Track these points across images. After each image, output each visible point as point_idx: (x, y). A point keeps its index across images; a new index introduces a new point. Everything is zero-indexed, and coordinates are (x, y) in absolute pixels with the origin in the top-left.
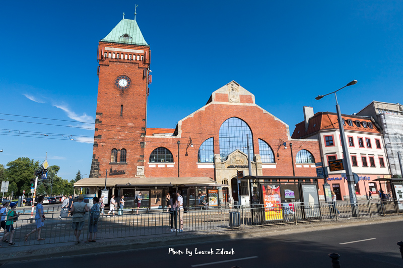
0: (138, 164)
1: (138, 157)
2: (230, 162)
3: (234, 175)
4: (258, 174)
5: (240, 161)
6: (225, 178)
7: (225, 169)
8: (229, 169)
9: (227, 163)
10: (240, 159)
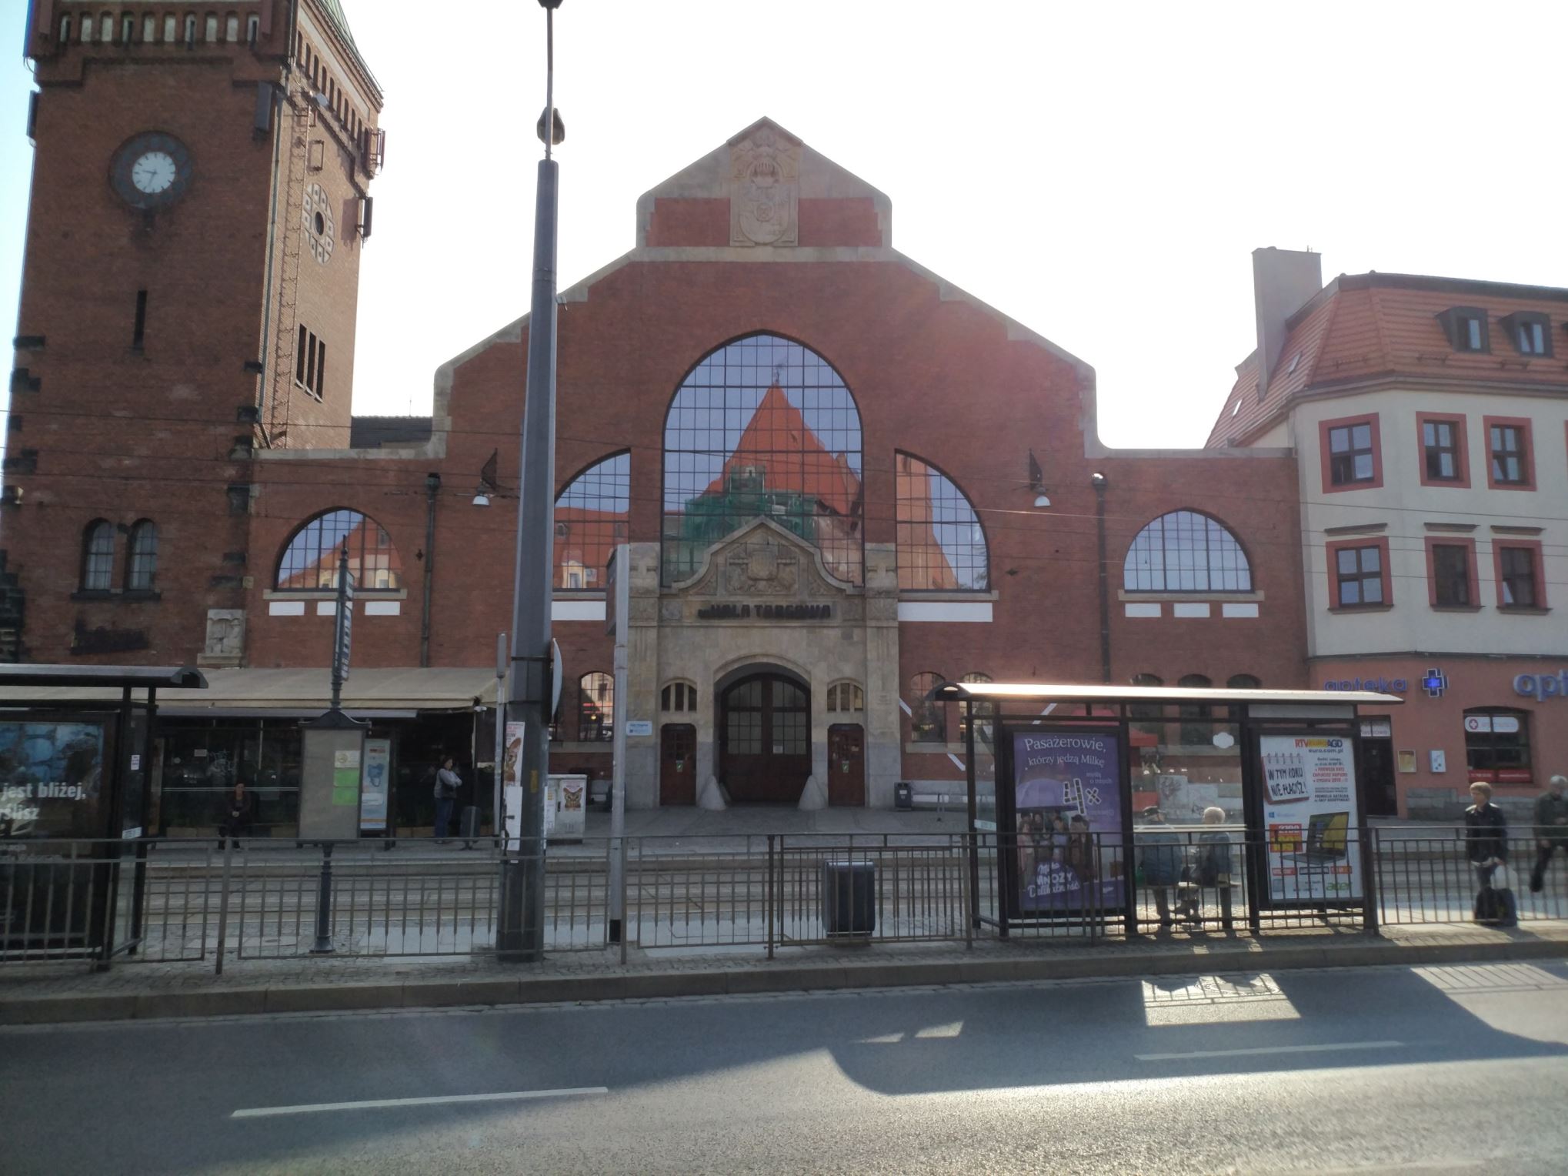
0: (211, 599)
1: (216, 560)
2: (714, 584)
3: (731, 657)
4: (871, 655)
5: (775, 584)
6: (680, 676)
7: (682, 627)
8: (705, 623)
9: (697, 594)
10: (775, 570)
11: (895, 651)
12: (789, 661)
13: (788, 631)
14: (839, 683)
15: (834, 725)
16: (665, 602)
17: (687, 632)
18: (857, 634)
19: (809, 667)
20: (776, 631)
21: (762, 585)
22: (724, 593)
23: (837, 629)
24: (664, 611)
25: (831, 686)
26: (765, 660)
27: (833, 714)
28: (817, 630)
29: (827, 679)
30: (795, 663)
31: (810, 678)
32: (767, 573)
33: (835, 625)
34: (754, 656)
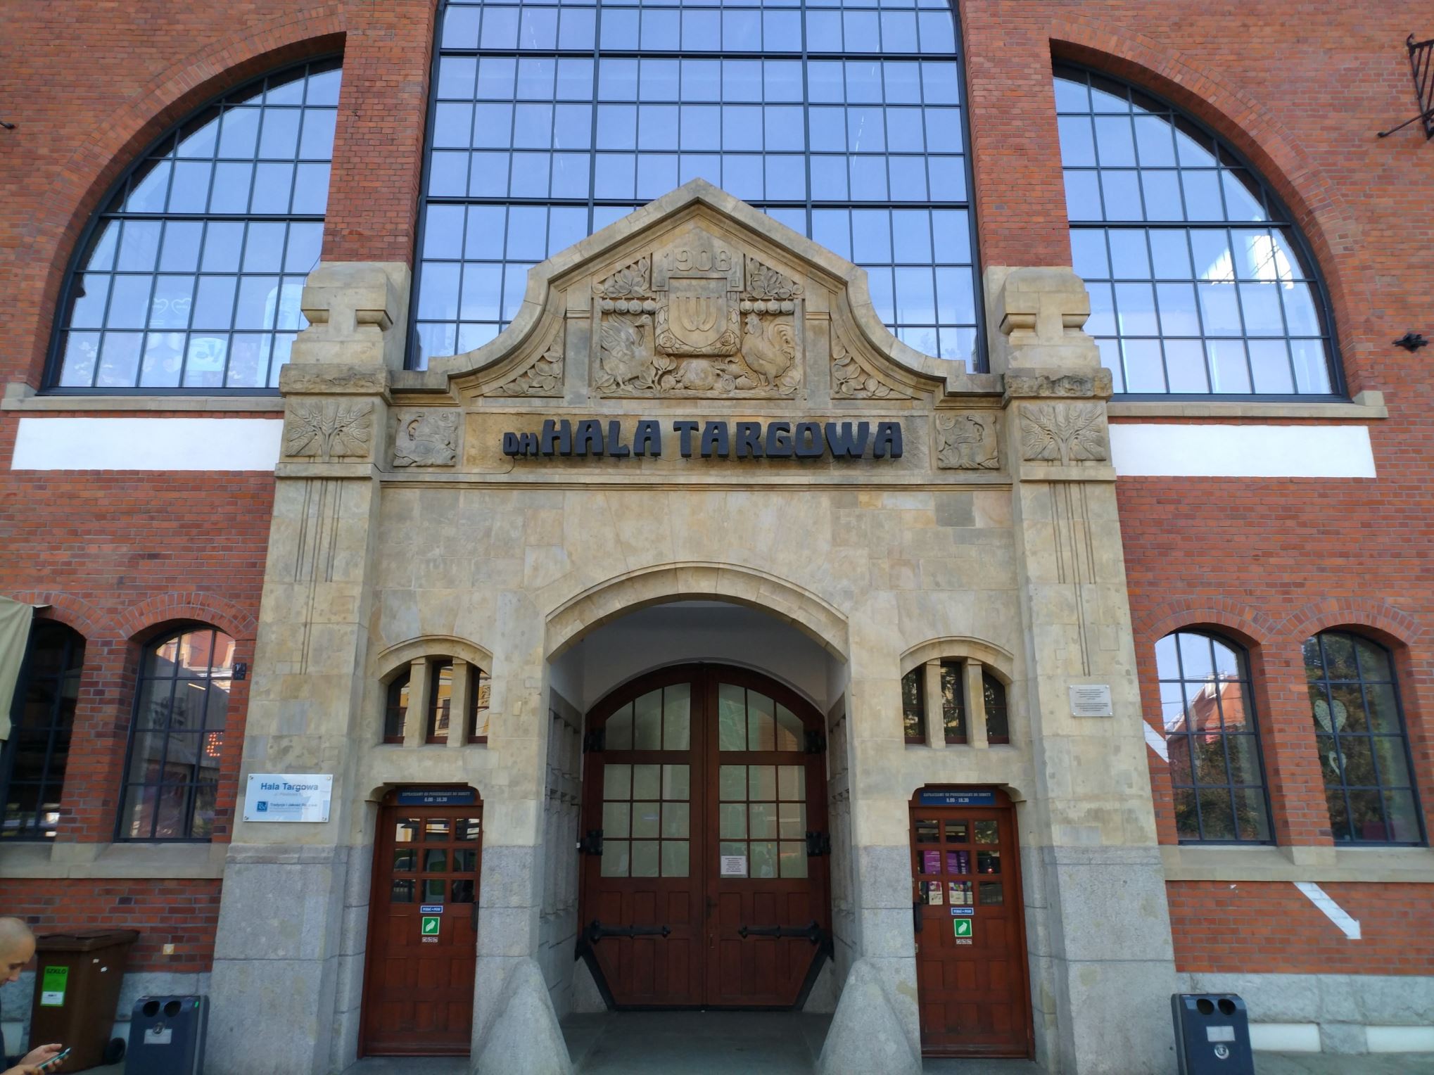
2: (557, 368)
3: (600, 575)
4: (1039, 565)
5: (733, 368)
6: (441, 631)
7: (454, 485)
8: (524, 474)
9: (505, 394)
10: (735, 327)
11: (1111, 552)
12: (778, 587)
13: (776, 499)
14: (936, 654)
15: (929, 788)
16: (407, 415)
17: (468, 502)
18: (984, 508)
19: (843, 607)
20: (739, 500)
21: (695, 370)
22: (585, 391)
23: (921, 496)
24: (403, 442)
25: (910, 666)
26: (705, 586)
27: (920, 753)
28: (863, 497)
29: (900, 645)
30: (799, 595)
31: (846, 641)
32: (712, 336)
33: (918, 481)
34: (674, 572)
